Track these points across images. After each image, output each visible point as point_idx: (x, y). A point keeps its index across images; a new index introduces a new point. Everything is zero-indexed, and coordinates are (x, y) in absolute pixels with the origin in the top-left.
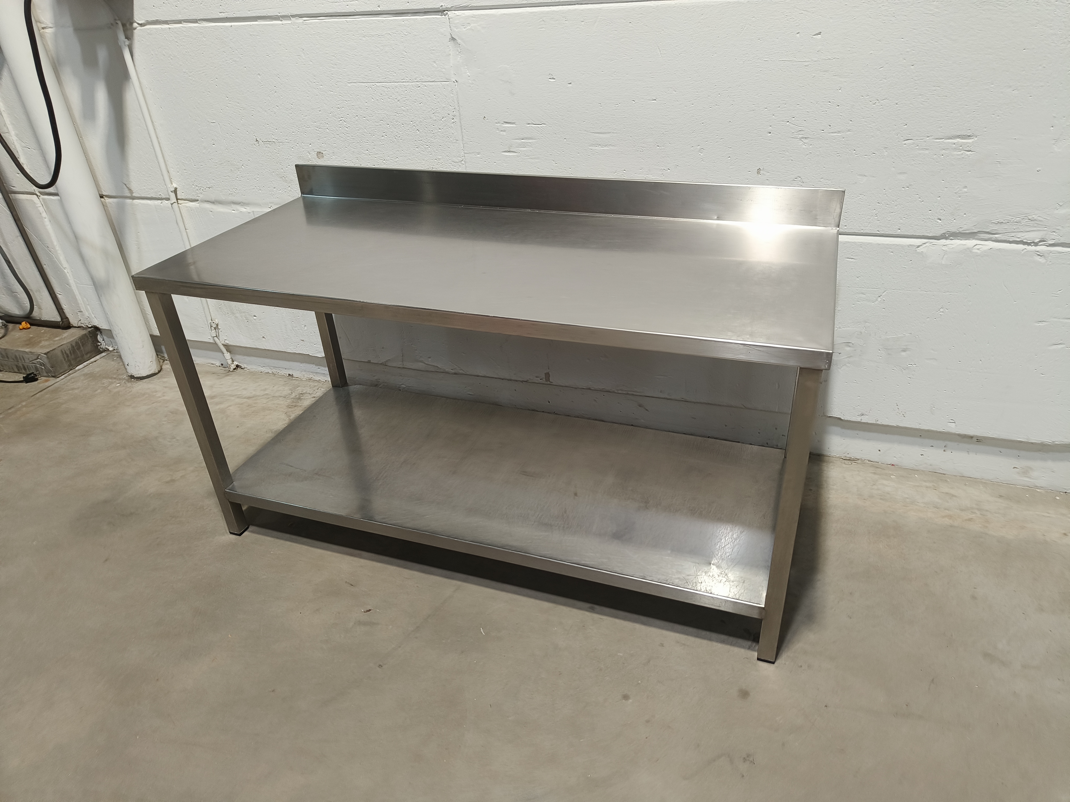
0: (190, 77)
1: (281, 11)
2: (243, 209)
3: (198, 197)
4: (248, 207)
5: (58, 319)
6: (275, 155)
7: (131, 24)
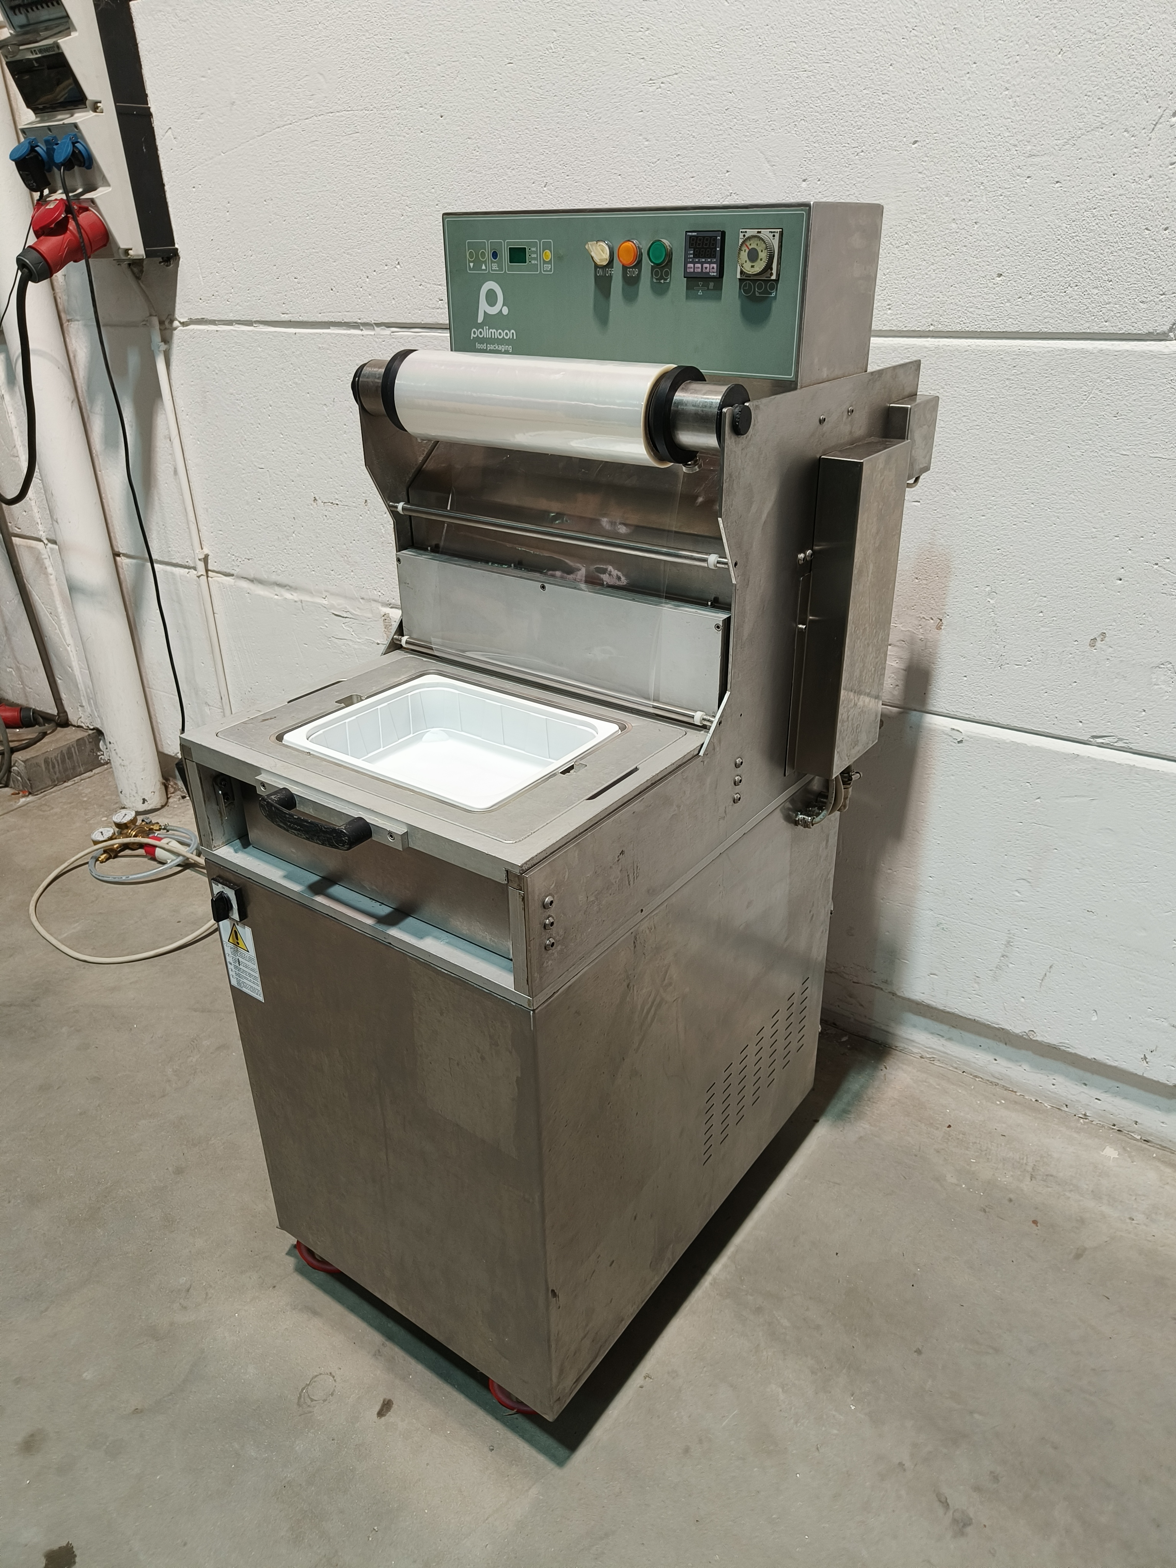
0: (237, 402)
1: (362, 317)
2: (288, 595)
3: (233, 571)
4: (296, 593)
5: (55, 712)
6: (337, 524)
7: (172, 322)
